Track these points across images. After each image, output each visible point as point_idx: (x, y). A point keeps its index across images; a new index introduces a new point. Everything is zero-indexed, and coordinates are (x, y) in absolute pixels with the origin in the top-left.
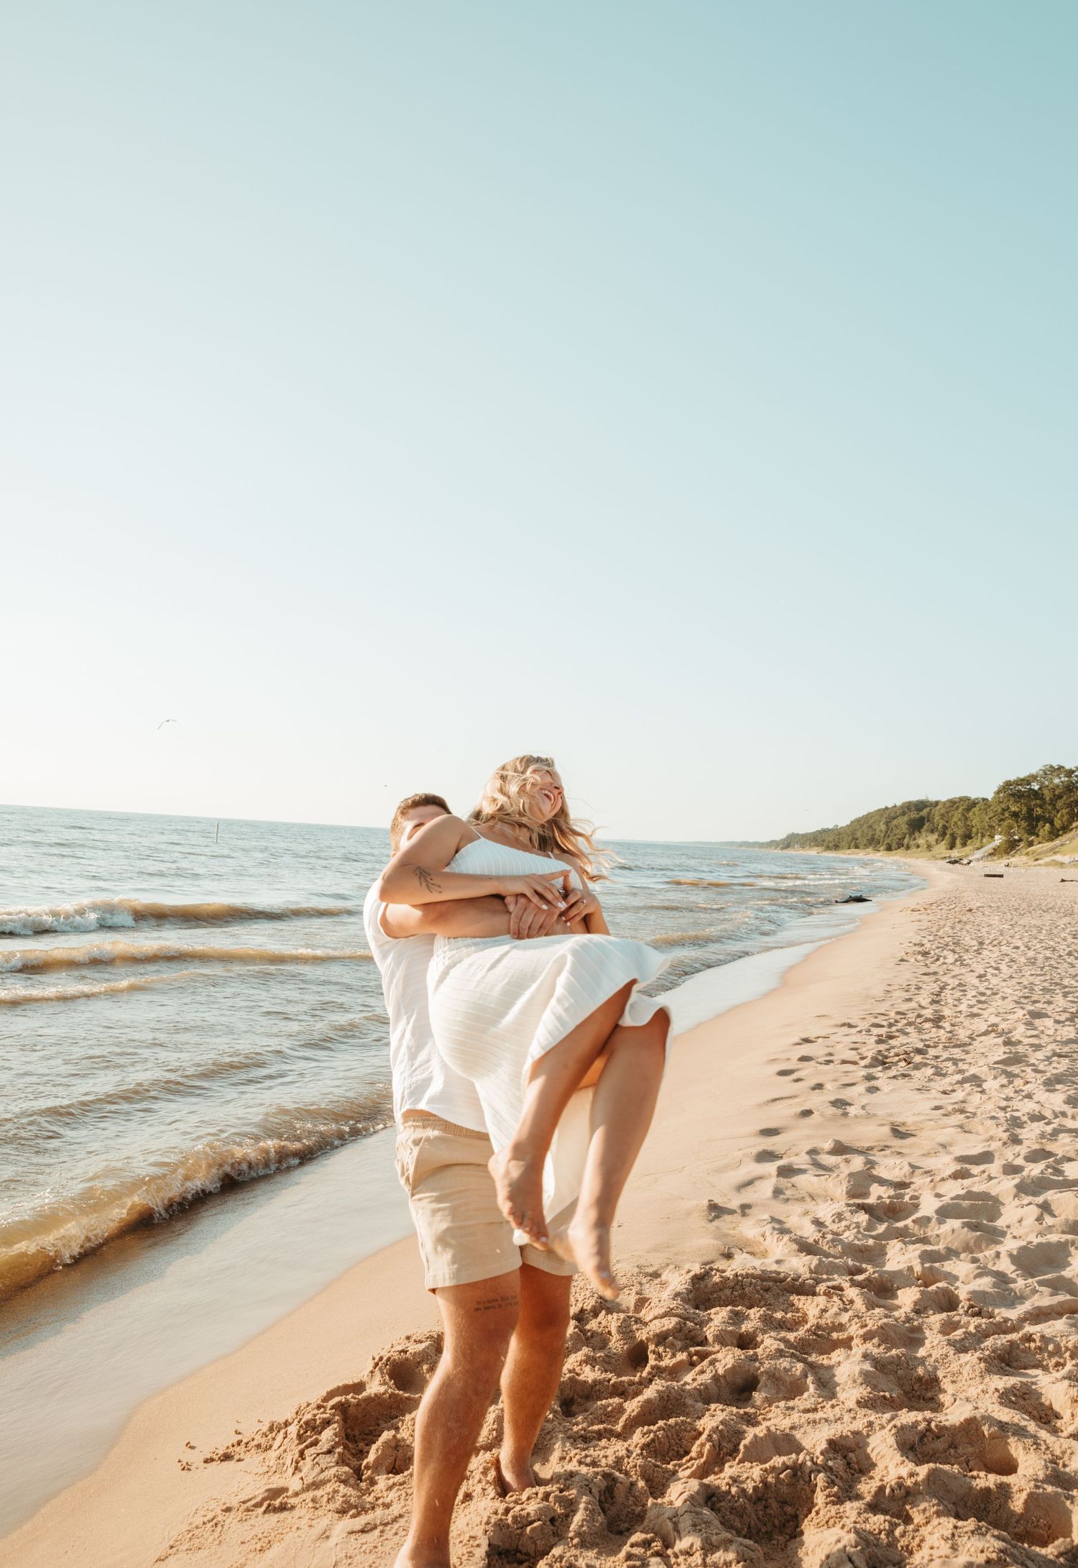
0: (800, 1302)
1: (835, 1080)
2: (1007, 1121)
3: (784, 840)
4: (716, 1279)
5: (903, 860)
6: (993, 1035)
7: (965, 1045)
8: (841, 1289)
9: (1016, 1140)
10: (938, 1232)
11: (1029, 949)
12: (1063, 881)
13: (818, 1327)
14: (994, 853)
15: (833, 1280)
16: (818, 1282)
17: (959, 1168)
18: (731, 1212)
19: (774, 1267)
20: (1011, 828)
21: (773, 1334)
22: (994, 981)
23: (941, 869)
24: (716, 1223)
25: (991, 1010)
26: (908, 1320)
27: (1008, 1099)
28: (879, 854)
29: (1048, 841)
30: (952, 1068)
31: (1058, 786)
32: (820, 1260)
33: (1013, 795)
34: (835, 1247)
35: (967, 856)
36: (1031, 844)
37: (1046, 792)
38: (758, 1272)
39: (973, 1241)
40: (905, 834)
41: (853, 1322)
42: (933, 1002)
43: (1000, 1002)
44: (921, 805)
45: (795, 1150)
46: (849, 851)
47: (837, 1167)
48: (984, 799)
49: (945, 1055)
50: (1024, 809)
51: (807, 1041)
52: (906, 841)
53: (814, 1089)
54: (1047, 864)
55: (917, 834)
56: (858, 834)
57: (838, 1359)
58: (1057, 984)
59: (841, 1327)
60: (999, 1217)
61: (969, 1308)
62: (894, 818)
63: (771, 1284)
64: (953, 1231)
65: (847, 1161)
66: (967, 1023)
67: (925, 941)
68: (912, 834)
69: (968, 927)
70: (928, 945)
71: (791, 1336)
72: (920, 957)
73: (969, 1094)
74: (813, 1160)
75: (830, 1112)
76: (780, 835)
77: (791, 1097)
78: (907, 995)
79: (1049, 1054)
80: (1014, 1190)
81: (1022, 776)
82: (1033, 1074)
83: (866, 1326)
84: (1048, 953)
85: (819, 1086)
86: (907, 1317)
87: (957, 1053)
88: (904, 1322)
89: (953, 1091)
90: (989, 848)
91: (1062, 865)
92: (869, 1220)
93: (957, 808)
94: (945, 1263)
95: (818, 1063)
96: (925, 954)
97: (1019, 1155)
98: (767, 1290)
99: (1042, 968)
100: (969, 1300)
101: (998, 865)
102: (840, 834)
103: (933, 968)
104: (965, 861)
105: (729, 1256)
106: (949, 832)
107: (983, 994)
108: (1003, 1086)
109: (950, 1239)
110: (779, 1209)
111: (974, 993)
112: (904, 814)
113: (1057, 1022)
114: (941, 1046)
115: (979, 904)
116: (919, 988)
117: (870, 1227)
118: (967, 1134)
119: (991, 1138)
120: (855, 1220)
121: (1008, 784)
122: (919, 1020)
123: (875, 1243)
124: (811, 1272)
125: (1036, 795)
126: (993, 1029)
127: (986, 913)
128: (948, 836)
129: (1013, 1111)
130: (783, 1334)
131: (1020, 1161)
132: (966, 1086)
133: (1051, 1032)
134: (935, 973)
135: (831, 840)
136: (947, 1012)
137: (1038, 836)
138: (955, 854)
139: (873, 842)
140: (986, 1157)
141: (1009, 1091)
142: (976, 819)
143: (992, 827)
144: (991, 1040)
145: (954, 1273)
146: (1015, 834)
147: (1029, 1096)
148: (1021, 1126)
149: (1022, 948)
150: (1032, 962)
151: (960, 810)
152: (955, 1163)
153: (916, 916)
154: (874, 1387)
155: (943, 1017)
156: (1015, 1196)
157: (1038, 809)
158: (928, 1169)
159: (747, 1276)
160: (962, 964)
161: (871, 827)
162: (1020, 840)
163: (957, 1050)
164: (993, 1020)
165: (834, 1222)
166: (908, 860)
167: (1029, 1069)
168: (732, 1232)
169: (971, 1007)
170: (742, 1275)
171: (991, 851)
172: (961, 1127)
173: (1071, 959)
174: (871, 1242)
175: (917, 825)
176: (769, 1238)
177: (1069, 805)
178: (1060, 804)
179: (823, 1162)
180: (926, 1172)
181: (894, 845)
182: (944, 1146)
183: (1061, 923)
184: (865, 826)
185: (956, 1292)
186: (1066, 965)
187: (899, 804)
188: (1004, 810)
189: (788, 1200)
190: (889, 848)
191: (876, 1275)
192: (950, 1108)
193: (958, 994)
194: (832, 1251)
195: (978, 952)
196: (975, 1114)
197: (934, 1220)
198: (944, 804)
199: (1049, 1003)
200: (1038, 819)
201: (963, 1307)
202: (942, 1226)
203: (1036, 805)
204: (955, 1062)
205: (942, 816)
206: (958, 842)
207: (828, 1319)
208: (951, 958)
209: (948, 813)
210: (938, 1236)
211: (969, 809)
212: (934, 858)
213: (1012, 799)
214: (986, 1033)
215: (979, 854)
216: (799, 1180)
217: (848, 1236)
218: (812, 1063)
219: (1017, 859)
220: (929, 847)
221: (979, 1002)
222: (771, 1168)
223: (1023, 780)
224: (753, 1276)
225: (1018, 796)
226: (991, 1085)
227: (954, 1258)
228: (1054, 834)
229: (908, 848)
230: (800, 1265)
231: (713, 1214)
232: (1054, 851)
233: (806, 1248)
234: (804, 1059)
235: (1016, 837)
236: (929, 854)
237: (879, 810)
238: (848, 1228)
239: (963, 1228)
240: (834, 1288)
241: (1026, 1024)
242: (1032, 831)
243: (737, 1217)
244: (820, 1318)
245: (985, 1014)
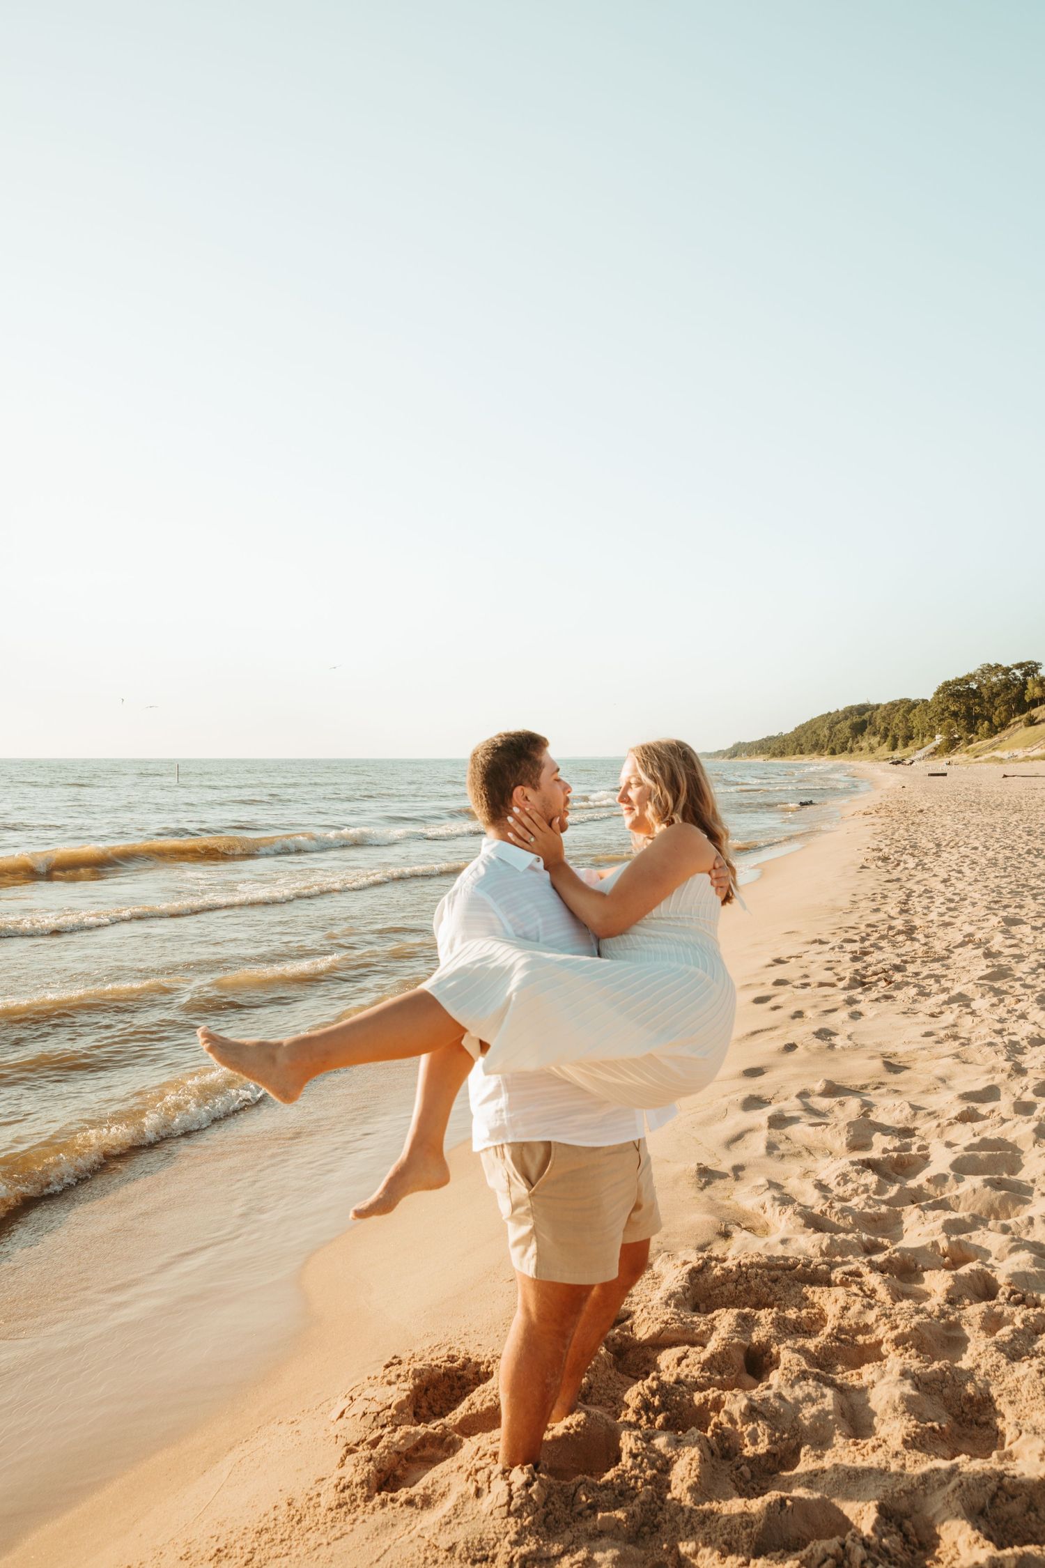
0: (815, 1294)
1: (815, 1006)
2: (1005, 1047)
3: (732, 749)
4: (717, 1272)
5: (848, 763)
6: (971, 946)
7: (943, 958)
8: (860, 1275)
9: (1020, 1071)
10: (957, 1193)
11: (988, 849)
12: (1005, 776)
13: (840, 1329)
14: (936, 752)
15: (848, 1263)
16: (832, 1266)
17: (965, 1109)
18: (723, 1176)
19: (779, 1251)
20: (950, 726)
21: (789, 1343)
22: (960, 885)
23: (885, 771)
24: (708, 1191)
25: (963, 918)
26: (943, 1314)
27: (1001, 1021)
28: (823, 759)
29: (987, 738)
30: (935, 987)
31: (995, 684)
32: (831, 1239)
33: (952, 695)
34: (844, 1218)
35: (909, 756)
36: (970, 742)
37: (984, 690)
38: (764, 1260)
39: (997, 1203)
40: (848, 738)
41: (881, 1322)
42: (903, 911)
43: (970, 909)
44: (862, 709)
45: (783, 1093)
46: (794, 757)
47: (831, 1111)
48: (924, 701)
49: (925, 972)
50: (964, 708)
51: (779, 961)
52: (849, 745)
53: (793, 1017)
54: (987, 761)
55: (859, 738)
56: (803, 740)
57: (871, 1378)
58: (1024, 886)
59: (867, 1329)
60: (1020, 1169)
61: (1010, 1295)
62: (837, 723)
63: (779, 1273)
64: (974, 1191)
65: (842, 1104)
66: (940, 933)
67: (882, 846)
68: (854, 737)
69: (922, 828)
70: (886, 850)
71: (811, 1344)
72: (880, 863)
73: (959, 1017)
74: (805, 1104)
75: (815, 1045)
76: (727, 745)
77: (771, 1029)
78: (874, 905)
79: (1034, 965)
80: (1033, 1136)
81: (960, 676)
82: (1023, 991)
83: (897, 1327)
84: (1007, 853)
85: (799, 1014)
86: (941, 1310)
87: (937, 968)
88: (938, 1317)
89: (941, 1013)
90: (930, 747)
91: (1001, 760)
92: (879, 1181)
93: (898, 711)
94: (974, 1234)
95: (794, 987)
96: (885, 859)
97: (1027, 1088)
98: (775, 1280)
99: (1005, 869)
100: (1009, 1284)
101: (940, 764)
102: (784, 741)
103: (895, 875)
104: (908, 762)
105: (726, 1235)
106: (890, 734)
107: (951, 901)
108: (993, 1005)
109: (971, 1200)
110: (777, 1170)
111: (942, 900)
112: (846, 718)
113: (1035, 928)
114: (919, 961)
115: (928, 805)
116: (885, 897)
117: (880, 1190)
118: (966, 1065)
119: (993, 1070)
120: (862, 1181)
121: (947, 684)
122: (891, 933)
123: (888, 1210)
124: (823, 1254)
125: (975, 694)
126: (968, 940)
127: (938, 813)
128: (890, 738)
129: (1009, 1034)
130: (801, 1341)
131: (1029, 1097)
132: (954, 1006)
133: (1030, 940)
134: (898, 880)
135: (776, 747)
136: (917, 922)
137: (977, 734)
138: (897, 754)
139: (817, 748)
140: (991, 1093)
141: (1001, 1011)
142: (916, 721)
143: (932, 727)
144: (969, 951)
145: (984, 1246)
146: (955, 733)
147: (1023, 1016)
148: (1021, 1051)
149: (981, 848)
150: (993, 863)
151: (901, 711)
152: (959, 1101)
153: (868, 819)
154: (920, 1417)
155: (915, 928)
156: (1035, 1142)
157: (977, 708)
158: (930, 1110)
159: (752, 1265)
160: (924, 869)
161: (815, 732)
162: (960, 738)
163: (936, 965)
164: (968, 929)
165: (839, 1184)
166: (852, 763)
167: (1017, 984)
168: (727, 1203)
169: (942, 915)
170: (745, 1265)
171: (932, 750)
172: (957, 1056)
173: (1031, 858)
174: (884, 1209)
175: (859, 730)
176: (769, 1210)
177: (1007, 702)
178: (997, 702)
179: (816, 1107)
180: (929, 1114)
181: (838, 748)
182: (943, 1080)
183: (1014, 819)
184: (809, 732)
185: (993, 1275)
186: (1027, 864)
187: (841, 709)
188: (943, 710)
189: (783, 1156)
190: (833, 753)
191: (897, 1254)
192: (942, 1034)
193: (926, 902)
194: (842, 1223)
195: (937, 854)
196: (969, 1039)
197: (951, 1178)
198: (885, 706)
199: (1021, 907)
200: (977, 717)
201: (1003, 1294)
202: (961, 1184)
203: (975, 704)
204: (938, 979)
205: (884, 718)
206: (900, 743)
207: (850, 1320)
208: (911, 863)
209: (889, 715)
210: (957, 1197)
211: (909, 711)
212: (878, 760)
213: (951, 699)
214: (962, 945)
215: (920, 754)
216: (793, 1130)
217: (857, 1202)
218: (788, 987)
219: (956, 758)
220: (872, 749)
221: (949, 909)
222: (760, 1117)
223: (961, 680)
224: (758, 1265)
225: (956, 696)
226: (980, 1004)
227: (982, 1227)
228: (993, 731)
229: (851, 751)
230: (808, 1245)
231: (703, 1180)
232: (993, 747)
233: (815, 1223)
234: (779, 983)
235: (956, 736)
236: (873, 756)
237: (822, 716)
238: (855, 1191)
239: (985, 1186)
240: (851, 1273)
241: (1002, 932)
242: (971, 729)
243: (730, 1181)
244: (842, 1318)
245: (958, 922)
